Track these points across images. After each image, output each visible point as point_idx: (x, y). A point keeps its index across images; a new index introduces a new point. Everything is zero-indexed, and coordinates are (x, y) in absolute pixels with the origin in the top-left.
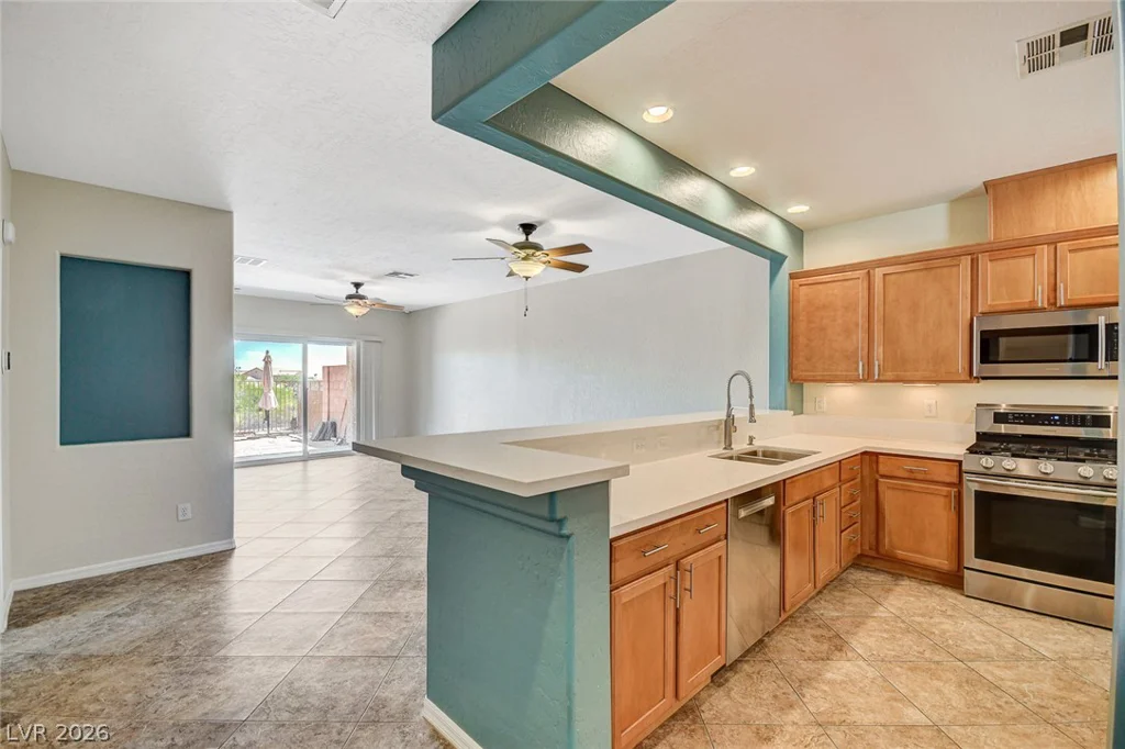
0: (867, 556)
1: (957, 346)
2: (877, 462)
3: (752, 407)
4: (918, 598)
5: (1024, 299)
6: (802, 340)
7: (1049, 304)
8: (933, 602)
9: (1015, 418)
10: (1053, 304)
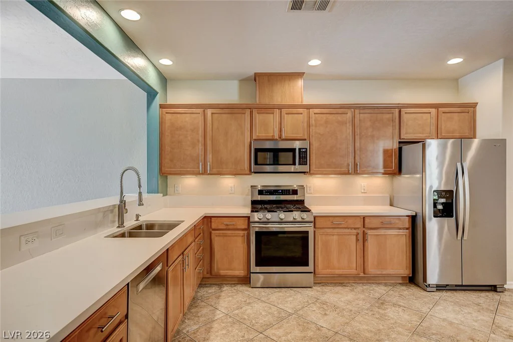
0: (206, 278)
1: (244, 155)
2: (211, 222)
3: (140, 193)
4: (232, 296)
5: (270, 135)
6: (167, 148)
7: (279, 138)
8: (240, 297)
9: (266, 192)
10: (280, 138)
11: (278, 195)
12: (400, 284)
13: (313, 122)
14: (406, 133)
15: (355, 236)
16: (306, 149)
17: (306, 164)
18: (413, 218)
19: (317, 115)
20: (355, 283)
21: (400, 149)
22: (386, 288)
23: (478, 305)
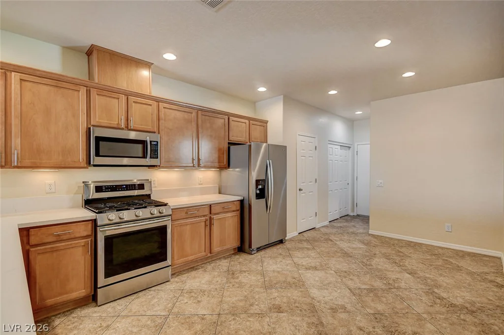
1: (79, 144)
2: (28, 235)
5: (114, 123)
9: (106, 188)
10: (127, 127)
11: (122, 190)
12: (233, 254)
13: (162, 115)
14: (233, 136)
15: (204, 223)
16: (157, 142)
17: (157, 158)
18: (242, 202)
19: (166, 110)
20: (203, 264)
21: (229, 148)
22: (226, 261)
23: (281, 254)
